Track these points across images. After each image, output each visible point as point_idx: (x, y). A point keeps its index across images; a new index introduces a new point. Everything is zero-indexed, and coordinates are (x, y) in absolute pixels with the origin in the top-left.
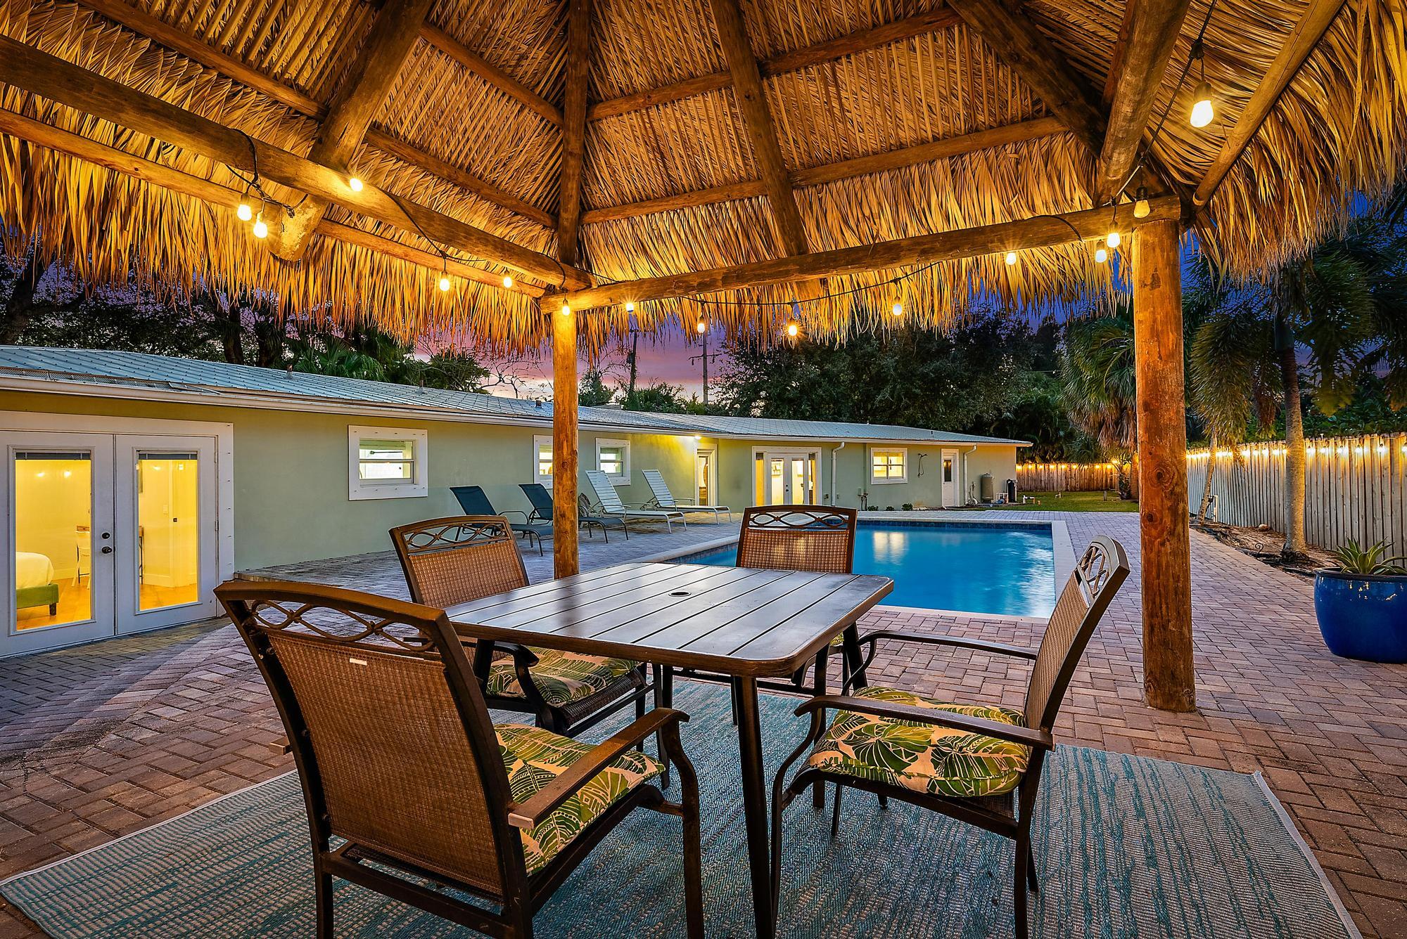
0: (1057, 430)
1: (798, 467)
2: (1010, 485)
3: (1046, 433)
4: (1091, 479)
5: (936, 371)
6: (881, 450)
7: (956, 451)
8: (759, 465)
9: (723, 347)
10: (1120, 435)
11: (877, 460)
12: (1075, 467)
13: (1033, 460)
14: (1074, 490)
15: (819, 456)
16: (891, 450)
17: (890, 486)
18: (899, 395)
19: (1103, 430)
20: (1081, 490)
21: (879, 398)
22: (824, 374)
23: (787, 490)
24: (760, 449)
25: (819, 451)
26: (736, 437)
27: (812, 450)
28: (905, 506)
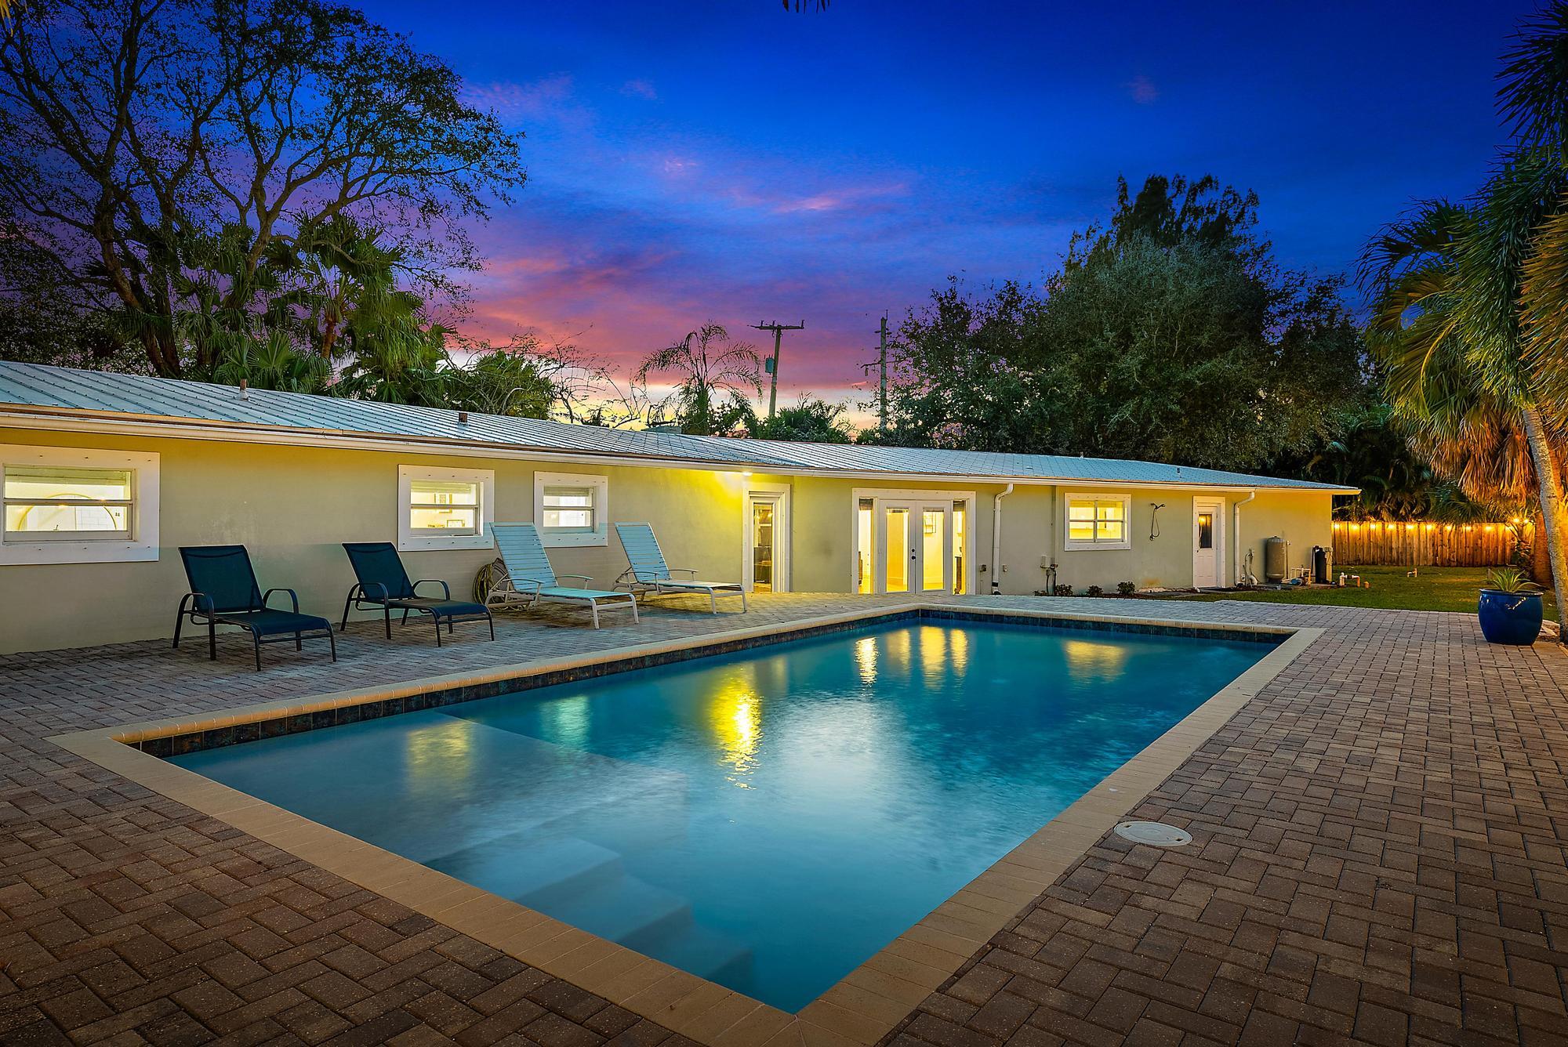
1: (934, 521)
2: (1319, 556)
3: (1400, 473)
4: (1476, 547)
5: (1206, 377)
6: (1083, 496)
7: (1221, 500)
8: (865, 517)
10: (1499, 474)
11: (1074, 512)
13: (1377, 515)
14: (1447, 564)
15: (971, 504)
16: (1102, 497)
17: (1099, 552)
19: (1469, 467)
20: (1460, 564)
21: (1115, 418)
23: (914, 558)
24: (867, 493)
25: (970, 497)
26: (817, 473)
27: (960, 495)
28: (1121, 585)
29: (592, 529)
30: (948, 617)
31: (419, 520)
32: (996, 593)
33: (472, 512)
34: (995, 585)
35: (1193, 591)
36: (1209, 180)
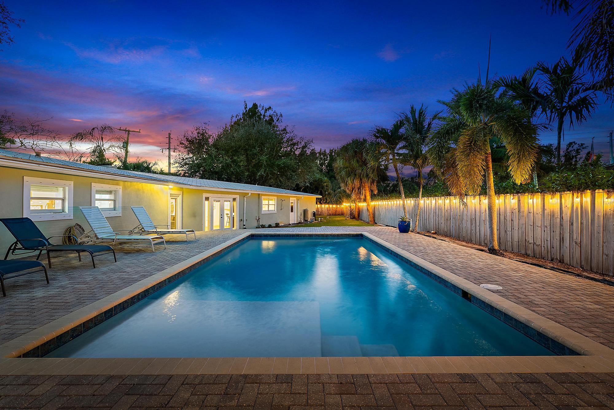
0: (325, 191)
1: (227, 205)
4: (336, 211)
6: (266, 197)
7: (295, 199)
8: (207, 204)
9: (180, 144)
11: (265, 202)
12: (331, 206)
15: (238, 199)
16: (270, 197)
17: (270, 215)
18: (267, 173)
19: (354, 191)
21: (259, 174)
22: (234, 161)
23: (222, 217)
24: (207, 195)
25: (237, 197)
26: (194, 188)
27: (234, 196)
28: (276, 224)
29: (114, 209)
30: (261, 236)
31: (35, 205)
32: (245, 228)
33: (60, 201)
34: (244, 225)
35: (290, 224)
36: (270, 108)
